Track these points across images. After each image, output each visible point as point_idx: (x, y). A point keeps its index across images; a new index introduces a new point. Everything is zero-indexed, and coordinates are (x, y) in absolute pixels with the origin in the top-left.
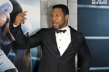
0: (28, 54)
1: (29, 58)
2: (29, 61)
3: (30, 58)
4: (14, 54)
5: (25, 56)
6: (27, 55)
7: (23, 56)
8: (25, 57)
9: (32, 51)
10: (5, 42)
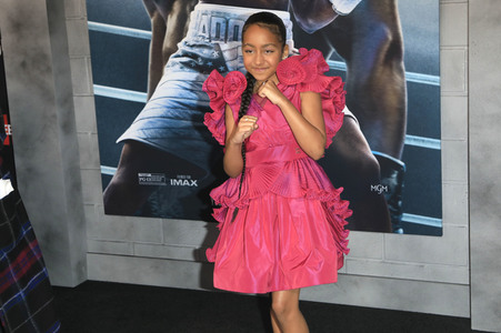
0: (394, 63)
1: (398, 77)
2: (398, 88)
3: (403, 76)
4: (342, 65)
5: (380, 69)
6: (391, 66)
7: (373, 70)
8: (381, 73)
9: (406, 51)
10: (311, 22)
